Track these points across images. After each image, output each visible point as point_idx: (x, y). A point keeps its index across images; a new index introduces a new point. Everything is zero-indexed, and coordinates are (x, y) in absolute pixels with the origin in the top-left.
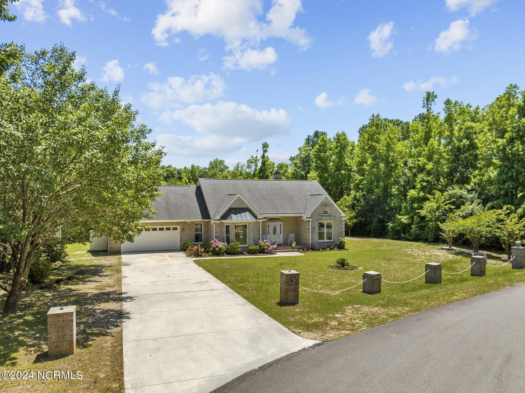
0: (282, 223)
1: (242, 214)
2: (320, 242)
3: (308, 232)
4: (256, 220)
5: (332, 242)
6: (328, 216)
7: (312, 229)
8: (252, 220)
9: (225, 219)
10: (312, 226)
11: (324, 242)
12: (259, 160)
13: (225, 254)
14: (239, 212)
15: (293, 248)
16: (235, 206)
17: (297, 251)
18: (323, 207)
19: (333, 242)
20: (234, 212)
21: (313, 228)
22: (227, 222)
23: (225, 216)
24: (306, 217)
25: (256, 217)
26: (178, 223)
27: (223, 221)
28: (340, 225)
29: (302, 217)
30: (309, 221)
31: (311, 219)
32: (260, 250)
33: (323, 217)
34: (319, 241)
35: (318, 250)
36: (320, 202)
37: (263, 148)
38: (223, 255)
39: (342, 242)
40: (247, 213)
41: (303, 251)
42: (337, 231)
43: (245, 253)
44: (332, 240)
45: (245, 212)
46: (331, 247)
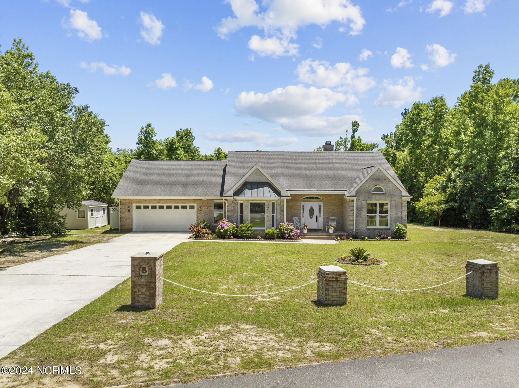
0: (321, 204)
1: (259, 189)
2: (369, 229)
3: (351, 214)
4: (279, 198)
5: (387, 229)
6: (381, 194)
7: (357, 210)
8: (274, 196)
9: (238, 196)
10: (357, 207)
11: (374, 229)
12: (349, 141)
13: (232, 237)
14: (256, 187)
15: (331, 235)
16: (252, 180)
17: (334, 239)
18: (375, 183)
19: (390, 229)
20: (250, 186)
21: (359, 210)
22: (240, 198)
23: (238, 192)
24: (348, 195)
25: (279, 194)
26: (194, 201)
27: (236, 197)
28: (399, 207)
29: (345, 195)
30: (353, 201)
31: (355, 198)
32: (279, 235)
33: (373, 196)
34: (368, 227)
35: (363, 239)
36: (370, 175)
37: (353, 127)
38: (229, 238)
39: (400, 230)
40: (267, 189)
41: (341, 239)
42: (394, 216)
43: (259, 237)
44: (388, 227)
45: (263, 187)
46: (383, 236)
